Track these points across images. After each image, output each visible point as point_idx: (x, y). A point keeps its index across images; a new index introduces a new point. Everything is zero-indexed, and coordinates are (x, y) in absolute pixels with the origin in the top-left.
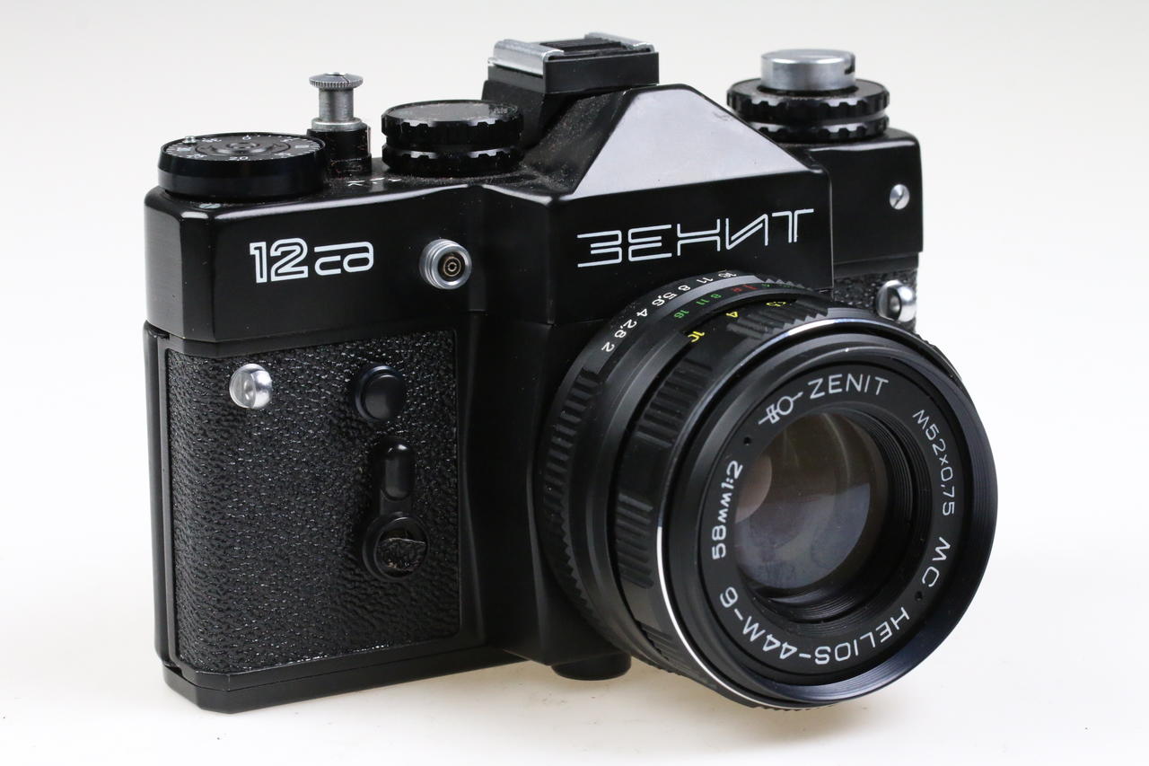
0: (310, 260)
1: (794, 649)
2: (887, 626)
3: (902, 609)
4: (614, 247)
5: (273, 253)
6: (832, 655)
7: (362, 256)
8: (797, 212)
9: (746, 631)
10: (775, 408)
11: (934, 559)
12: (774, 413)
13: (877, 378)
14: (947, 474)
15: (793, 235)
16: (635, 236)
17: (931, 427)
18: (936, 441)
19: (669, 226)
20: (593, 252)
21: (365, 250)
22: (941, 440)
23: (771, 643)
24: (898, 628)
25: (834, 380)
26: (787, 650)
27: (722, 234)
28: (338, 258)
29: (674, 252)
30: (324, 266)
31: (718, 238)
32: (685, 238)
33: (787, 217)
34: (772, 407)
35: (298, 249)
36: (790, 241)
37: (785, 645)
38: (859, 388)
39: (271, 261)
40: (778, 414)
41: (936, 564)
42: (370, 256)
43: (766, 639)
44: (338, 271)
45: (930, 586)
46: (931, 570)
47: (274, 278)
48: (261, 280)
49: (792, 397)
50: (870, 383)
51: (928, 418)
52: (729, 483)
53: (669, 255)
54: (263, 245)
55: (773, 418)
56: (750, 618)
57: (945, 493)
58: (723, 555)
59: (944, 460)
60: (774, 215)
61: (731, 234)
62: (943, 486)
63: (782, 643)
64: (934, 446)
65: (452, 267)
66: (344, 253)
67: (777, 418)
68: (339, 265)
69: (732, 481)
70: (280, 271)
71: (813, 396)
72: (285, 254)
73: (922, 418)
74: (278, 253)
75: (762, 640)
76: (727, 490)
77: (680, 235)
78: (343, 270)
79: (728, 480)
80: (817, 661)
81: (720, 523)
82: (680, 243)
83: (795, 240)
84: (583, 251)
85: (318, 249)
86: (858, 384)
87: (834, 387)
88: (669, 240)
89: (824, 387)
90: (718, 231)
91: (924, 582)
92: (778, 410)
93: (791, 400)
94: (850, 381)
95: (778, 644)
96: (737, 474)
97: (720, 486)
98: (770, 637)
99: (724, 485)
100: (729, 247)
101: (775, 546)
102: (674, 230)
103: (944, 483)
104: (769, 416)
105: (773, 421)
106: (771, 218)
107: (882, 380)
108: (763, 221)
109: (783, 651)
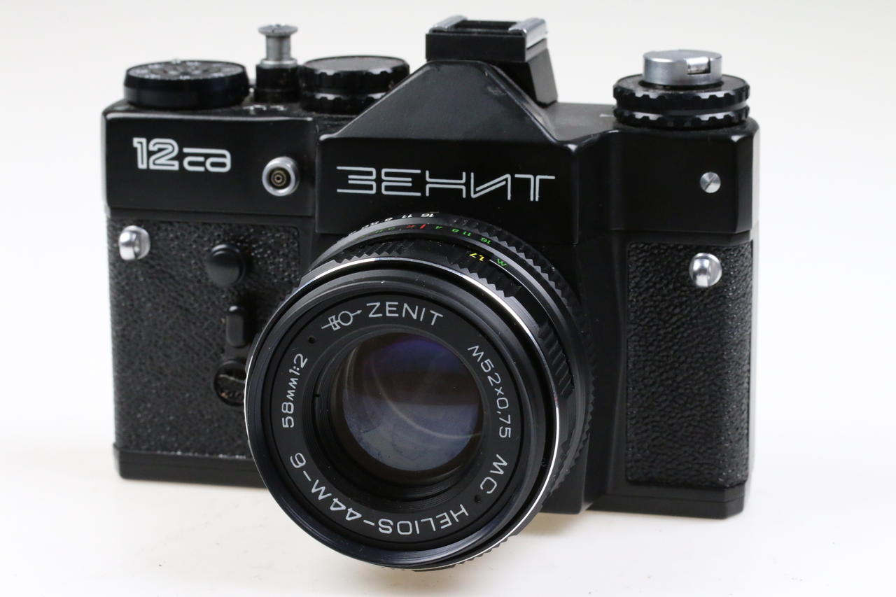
0: (180, 157)
1: (359, 516)
2: (447, 516)
3: (461, 505)
4: (370, 180)
5: (152, 148)
6: (394, 528)
7: (221, 160)
8: (539, 177)
9: (314, 490)
10: (337, 319)
11: (492, 471)
12: (335, 322)
13: (432, 312)
14: (503, 403)
15: (534, 195)
16: (387, 174)
17: (486, 362)
18: (491, 374)
19: (419, 172)
20: (350, 182)
21: (223, 156)
22: (496, 374)
23: (336, 505)
24: (457, 521)
25: (390, 306)
26: (352, 515)
27: (467, 184)
28: (201, 159)
29: (423, 192)
30: (191, 164)
31: (464, 188)
32: (432, 183)
33: (529, 179)
34: (334, 317)
35: (170, 148)
36: (532, 199)
37: (350, 510)
38: (415, 317)
39: (150, 154)
40: (339, 324)
41: (495, 477)
42: (228, 161)
43: (333, 501)
44: (201, 169)
45: (488, 492)
46: (488, 480)
47: (152, 167)
48: (142, 165)
49: (352, 313)
50: (425, 315)
51: (482, 353)
52: (296, 370)
53: (419, 194)
54: (144, 140)
55: (335, 327)
56: (317, 481)
57: (501, 419)
58: (292, 426)
59: (499, 391)
60: (517, 176)
61: (476, 186)
62: (500, 413)
63: (347, 508)
64: (489, 378)
65: (278, 179)
66: (207, 156)
67: (338, 327)
68: (202, 164)
69: (298, 369)
70: (157, 162)
71: (371, 315)
72: (160, 150)
73: (476, 352)
74: (155, 148)
75: (329, 501)
76: (294, 376)
77: (428, 179)
78: (206, 169)
79: (295, 367)
80: (380, 529)
81: (288, 400)
82: (428, 186)
83: (537, 199)
84: (343, 179)
85: (186, 150)
86: (414, 313)
87: (390, 312)
88: (419, 183)
89: (381, 309)
90: (464, 181)
91: (482, 488)
92: (339, 321)
93: (351, 315)
94: (406, 309)
95: (343, 507)
96: (302, 365)
97: (289, 372)
98: (336, 500)
99: (291, 371)
100: (473, 196)
101: (361, 431)
102: (423, 174)
103: (500, 410)
104: (331, 324)
105: (335, 329)
106: (513, 178)
107: (436, 314)
108: (506, 180)
109: (349, 514)
